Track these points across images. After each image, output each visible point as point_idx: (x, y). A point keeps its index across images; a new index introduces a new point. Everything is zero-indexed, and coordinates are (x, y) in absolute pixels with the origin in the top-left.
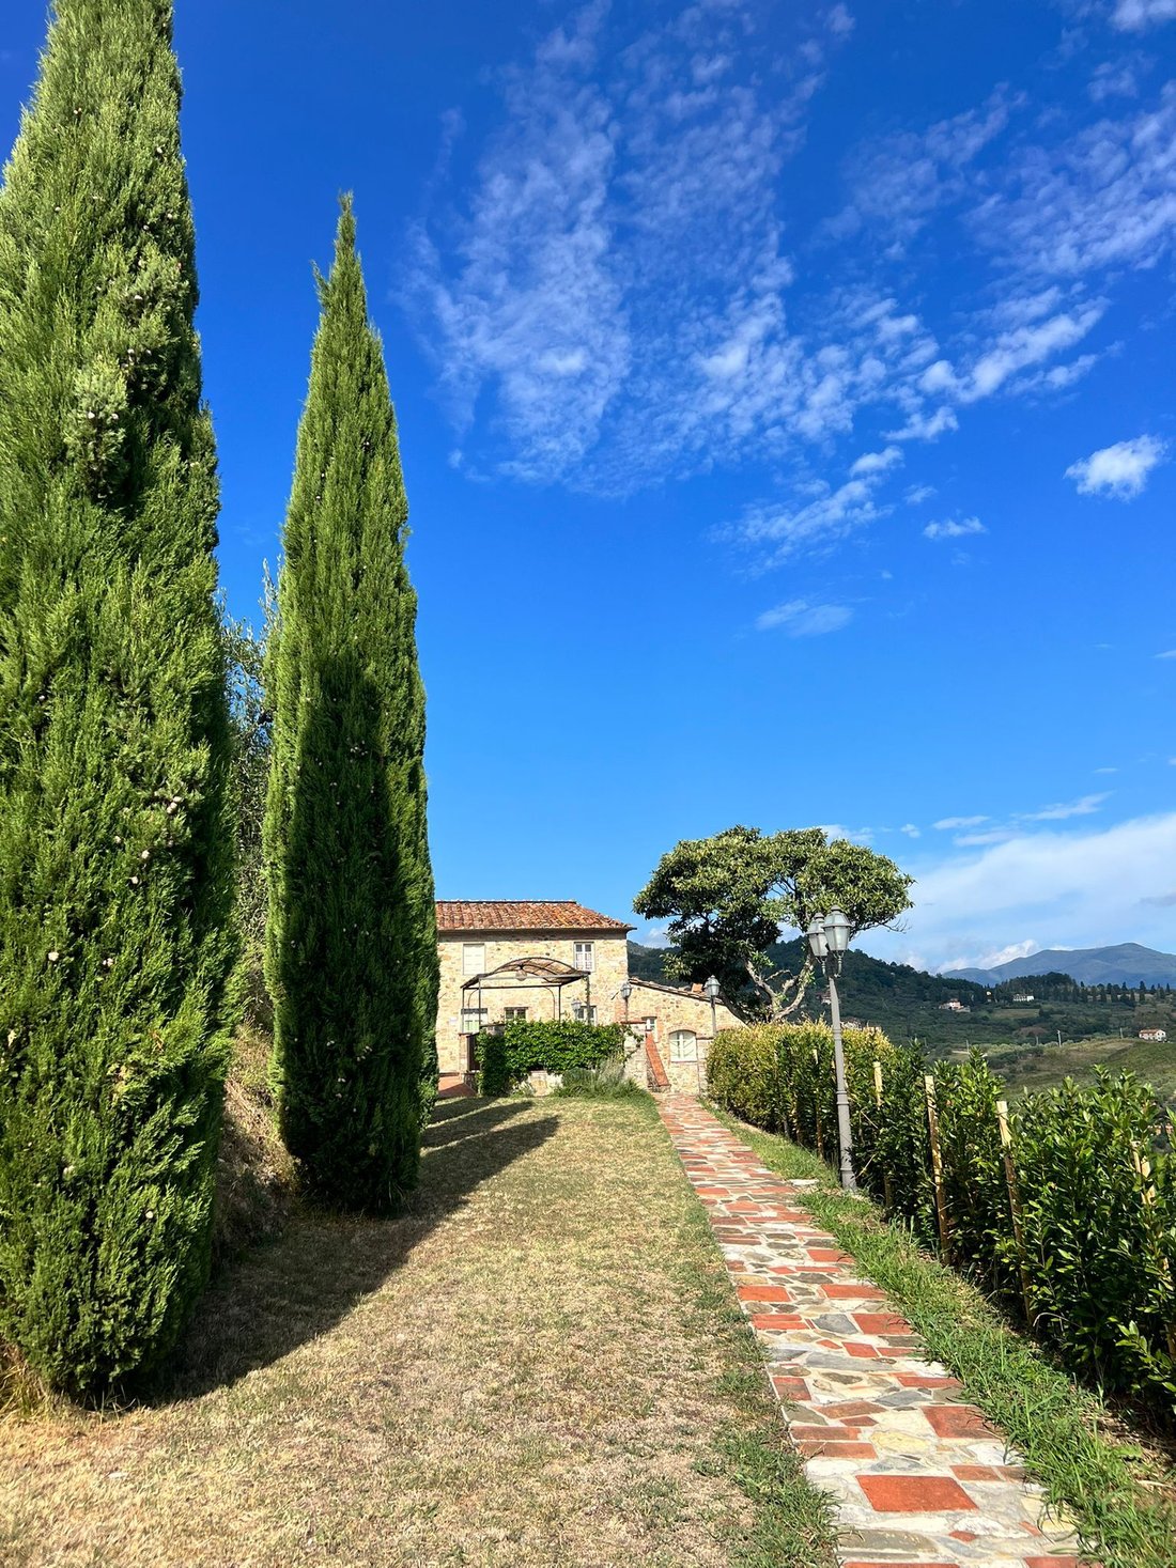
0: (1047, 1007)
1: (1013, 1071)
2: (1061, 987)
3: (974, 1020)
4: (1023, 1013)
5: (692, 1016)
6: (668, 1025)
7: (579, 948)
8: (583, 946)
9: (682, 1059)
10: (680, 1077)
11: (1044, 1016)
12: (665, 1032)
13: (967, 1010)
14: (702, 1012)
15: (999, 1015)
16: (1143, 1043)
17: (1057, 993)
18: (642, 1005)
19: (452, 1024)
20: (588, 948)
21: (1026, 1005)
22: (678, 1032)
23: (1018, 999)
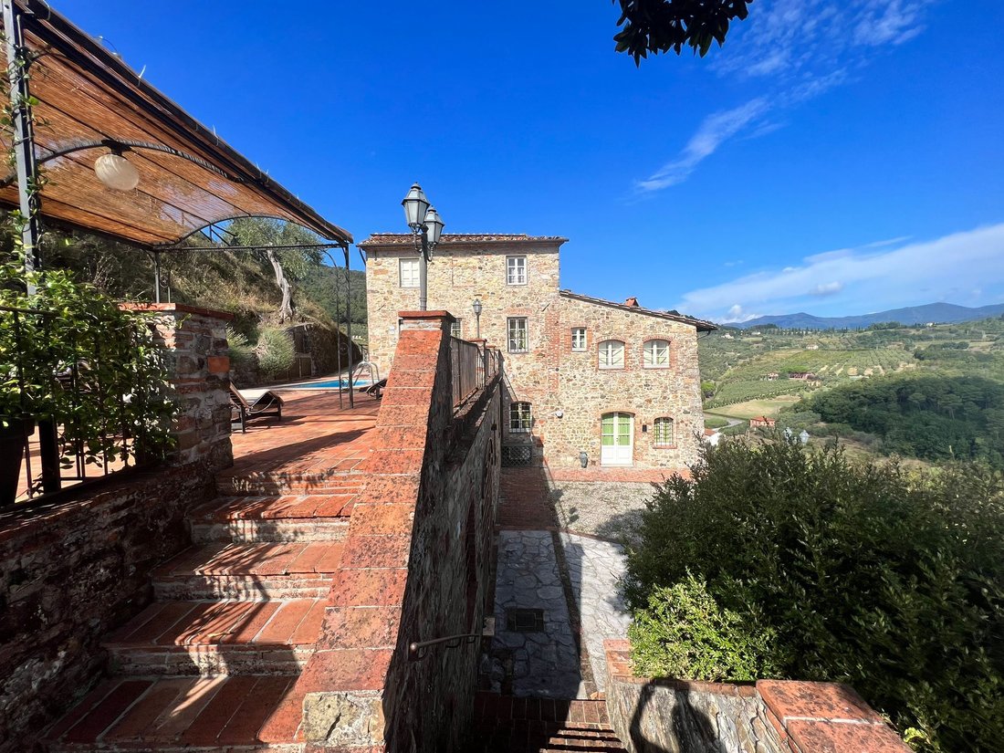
0: (765, 337)
1: (751, 360)
2: (772, 330)
3: (735, 341)
4: (754, 339)
5: (622, 327)
6: (598, 335)
7: (512, 262)
8: (516, 261)
9: (610, 366)
10: (606, 383)
11: (764, 340)
12: (594, 342)
13: (732, 337)
14: (632, 323)
15: (745, 339)
16: (808, 350)
17: (770, 331)
18: (572, 316)
19: (390, 333)
20: (521, 262)
21: (757, 336)
22: (608, 342)
23: (754, 333)
